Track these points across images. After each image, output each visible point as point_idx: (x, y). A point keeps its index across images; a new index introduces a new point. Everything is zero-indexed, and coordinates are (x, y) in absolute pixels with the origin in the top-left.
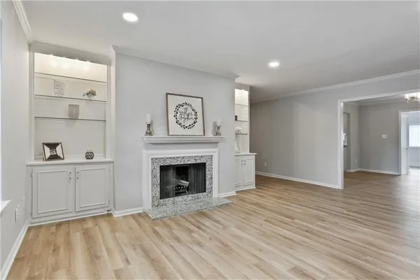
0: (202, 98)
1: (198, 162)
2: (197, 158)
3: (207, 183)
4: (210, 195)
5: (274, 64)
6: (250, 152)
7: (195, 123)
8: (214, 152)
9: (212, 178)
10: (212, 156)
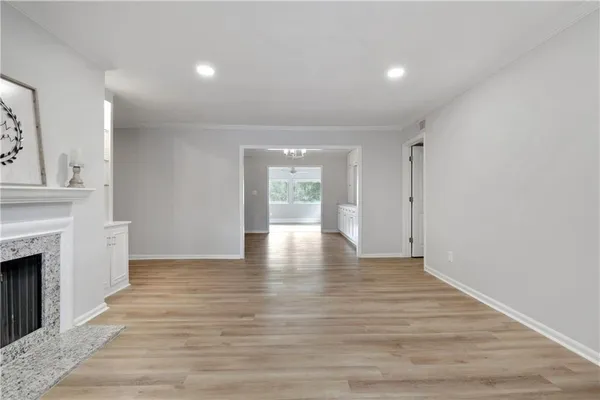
0: (33, 91)
1: (24, 253)
2: (20, 245)
3: (47, 303)
4: (52, 331)
5: (206, 71)
6: (115, 219)
7: (16, 150)
8: (64, 225)
9: (58, 288)
10: (58, 236)
